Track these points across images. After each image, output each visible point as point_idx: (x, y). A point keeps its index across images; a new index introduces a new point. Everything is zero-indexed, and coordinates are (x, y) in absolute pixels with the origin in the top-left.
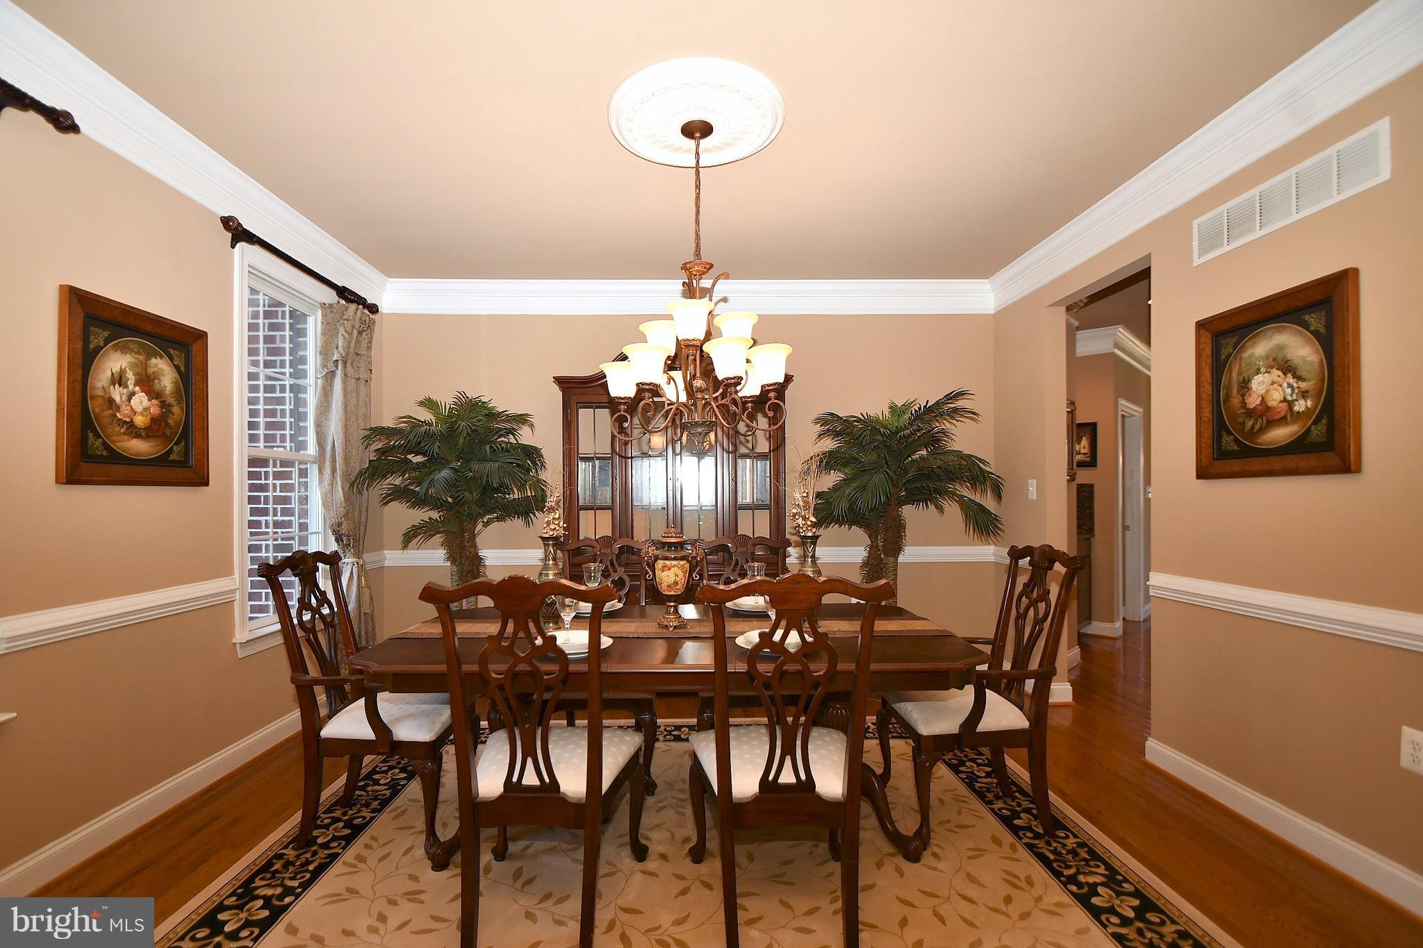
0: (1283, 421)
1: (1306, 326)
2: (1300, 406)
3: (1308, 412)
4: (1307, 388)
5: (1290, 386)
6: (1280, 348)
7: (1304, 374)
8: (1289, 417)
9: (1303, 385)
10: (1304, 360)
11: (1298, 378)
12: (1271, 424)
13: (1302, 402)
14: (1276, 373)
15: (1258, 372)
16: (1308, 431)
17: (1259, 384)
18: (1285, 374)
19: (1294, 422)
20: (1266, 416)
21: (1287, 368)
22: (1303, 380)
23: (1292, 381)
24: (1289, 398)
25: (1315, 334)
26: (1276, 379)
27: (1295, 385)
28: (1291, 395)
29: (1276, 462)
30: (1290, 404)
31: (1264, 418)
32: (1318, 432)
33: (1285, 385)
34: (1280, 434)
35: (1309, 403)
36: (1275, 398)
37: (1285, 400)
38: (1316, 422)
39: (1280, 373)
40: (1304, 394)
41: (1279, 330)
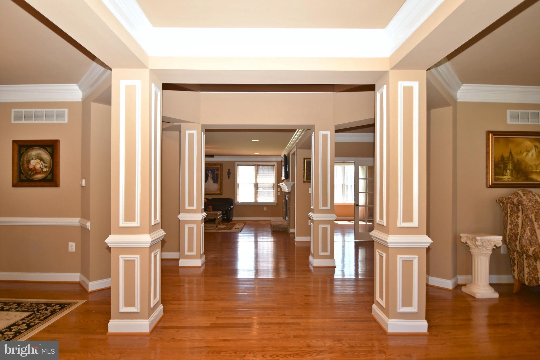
0: (40, 173)
1: (47, 150)
2: (45, 170)
3: (47, 172)
4: (47, 166)
5: (42, 164)
6: (39, 154)
7: (46, 162)
8: (42, 172)
9: (46, 165)
10: (46, 158)
11: (45, 163)
12: (37, 173)
13: (45, 169)
14: (38, 160)
15: (33, 159)
16: (47, 177)
17: (33, 162)
18: (41, 161)
19: (43, 174)
20: (35, 171)
21: (41, 159)
22: (46, 163)
23: (42, 163)
24: (42, 167)
25: (49, 153)
26: (38, 162)
27: (44, 164)
28: (42, 166)
29: (38, 184)
30: (42, 169)
31: (35, 172)
32: (49, 177)
33: (41, 164)
34: (39, 176)
35: (47, 170)
36: (38, 167)
37: (40, 168)
38: (49, 174)
39: (39, 160)
40: (46, 167)
41: (40, 149)
